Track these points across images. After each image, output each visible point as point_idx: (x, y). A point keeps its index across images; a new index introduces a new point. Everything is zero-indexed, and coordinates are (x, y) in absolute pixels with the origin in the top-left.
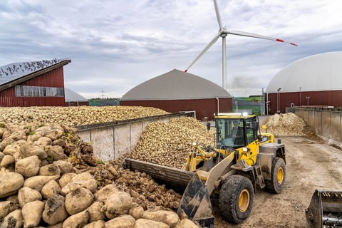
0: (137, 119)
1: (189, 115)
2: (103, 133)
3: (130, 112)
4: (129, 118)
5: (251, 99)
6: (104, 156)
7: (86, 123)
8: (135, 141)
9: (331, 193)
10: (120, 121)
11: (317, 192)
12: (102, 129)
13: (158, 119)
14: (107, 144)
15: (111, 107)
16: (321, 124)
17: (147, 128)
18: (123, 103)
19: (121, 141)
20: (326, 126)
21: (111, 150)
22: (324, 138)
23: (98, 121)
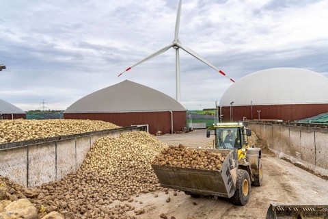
0: (83, 134)
1: (141, 129)
2: (43, 151)
3: (75, 126)
4: (75, 133)
5: (204, 112)
6: (43, 177)
7: (23, 139)
8: (80, 159)
9: (284, 207)
10: (64, 136)
11: (271, 206)
12: (41, 146)
13: (108, 133)
14: (47, 163)
15: (53, 121)
16: (272, 137)
17: (95, 144)
18: (68, 116)
19: (64, 160)
20: (277, 139)
21: (52, 170)
22: (276, 152)
23: (37, 137)
